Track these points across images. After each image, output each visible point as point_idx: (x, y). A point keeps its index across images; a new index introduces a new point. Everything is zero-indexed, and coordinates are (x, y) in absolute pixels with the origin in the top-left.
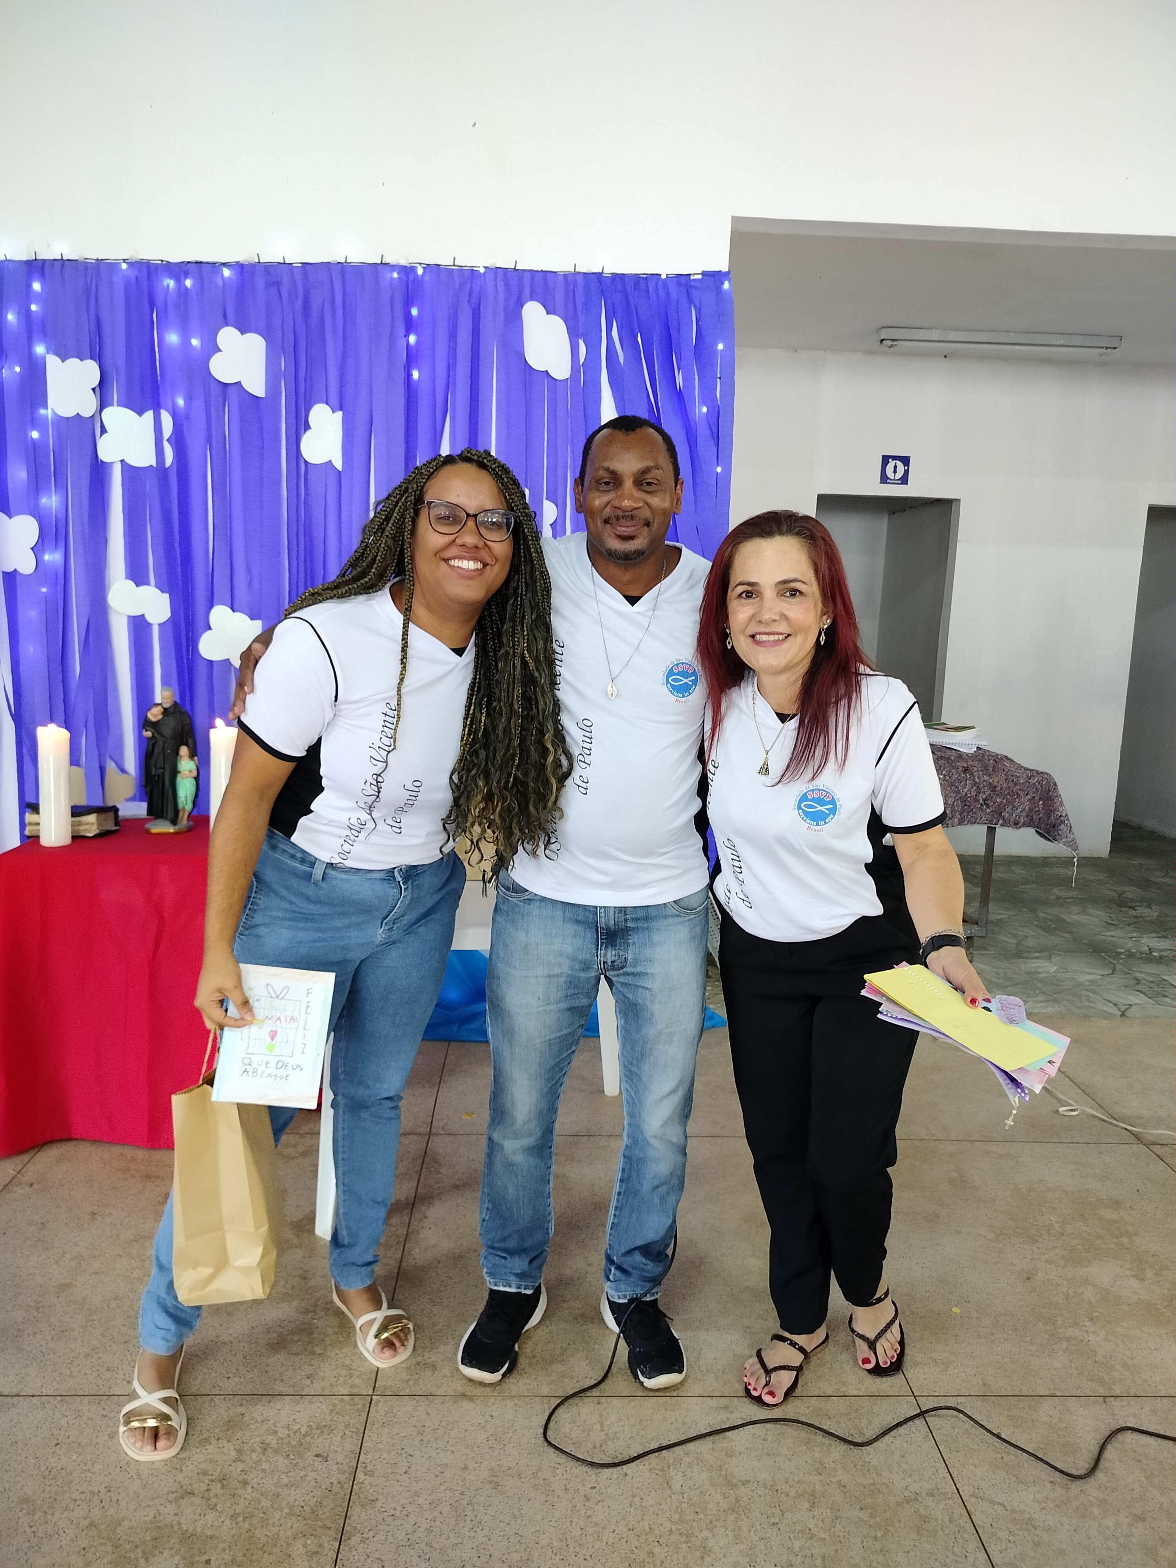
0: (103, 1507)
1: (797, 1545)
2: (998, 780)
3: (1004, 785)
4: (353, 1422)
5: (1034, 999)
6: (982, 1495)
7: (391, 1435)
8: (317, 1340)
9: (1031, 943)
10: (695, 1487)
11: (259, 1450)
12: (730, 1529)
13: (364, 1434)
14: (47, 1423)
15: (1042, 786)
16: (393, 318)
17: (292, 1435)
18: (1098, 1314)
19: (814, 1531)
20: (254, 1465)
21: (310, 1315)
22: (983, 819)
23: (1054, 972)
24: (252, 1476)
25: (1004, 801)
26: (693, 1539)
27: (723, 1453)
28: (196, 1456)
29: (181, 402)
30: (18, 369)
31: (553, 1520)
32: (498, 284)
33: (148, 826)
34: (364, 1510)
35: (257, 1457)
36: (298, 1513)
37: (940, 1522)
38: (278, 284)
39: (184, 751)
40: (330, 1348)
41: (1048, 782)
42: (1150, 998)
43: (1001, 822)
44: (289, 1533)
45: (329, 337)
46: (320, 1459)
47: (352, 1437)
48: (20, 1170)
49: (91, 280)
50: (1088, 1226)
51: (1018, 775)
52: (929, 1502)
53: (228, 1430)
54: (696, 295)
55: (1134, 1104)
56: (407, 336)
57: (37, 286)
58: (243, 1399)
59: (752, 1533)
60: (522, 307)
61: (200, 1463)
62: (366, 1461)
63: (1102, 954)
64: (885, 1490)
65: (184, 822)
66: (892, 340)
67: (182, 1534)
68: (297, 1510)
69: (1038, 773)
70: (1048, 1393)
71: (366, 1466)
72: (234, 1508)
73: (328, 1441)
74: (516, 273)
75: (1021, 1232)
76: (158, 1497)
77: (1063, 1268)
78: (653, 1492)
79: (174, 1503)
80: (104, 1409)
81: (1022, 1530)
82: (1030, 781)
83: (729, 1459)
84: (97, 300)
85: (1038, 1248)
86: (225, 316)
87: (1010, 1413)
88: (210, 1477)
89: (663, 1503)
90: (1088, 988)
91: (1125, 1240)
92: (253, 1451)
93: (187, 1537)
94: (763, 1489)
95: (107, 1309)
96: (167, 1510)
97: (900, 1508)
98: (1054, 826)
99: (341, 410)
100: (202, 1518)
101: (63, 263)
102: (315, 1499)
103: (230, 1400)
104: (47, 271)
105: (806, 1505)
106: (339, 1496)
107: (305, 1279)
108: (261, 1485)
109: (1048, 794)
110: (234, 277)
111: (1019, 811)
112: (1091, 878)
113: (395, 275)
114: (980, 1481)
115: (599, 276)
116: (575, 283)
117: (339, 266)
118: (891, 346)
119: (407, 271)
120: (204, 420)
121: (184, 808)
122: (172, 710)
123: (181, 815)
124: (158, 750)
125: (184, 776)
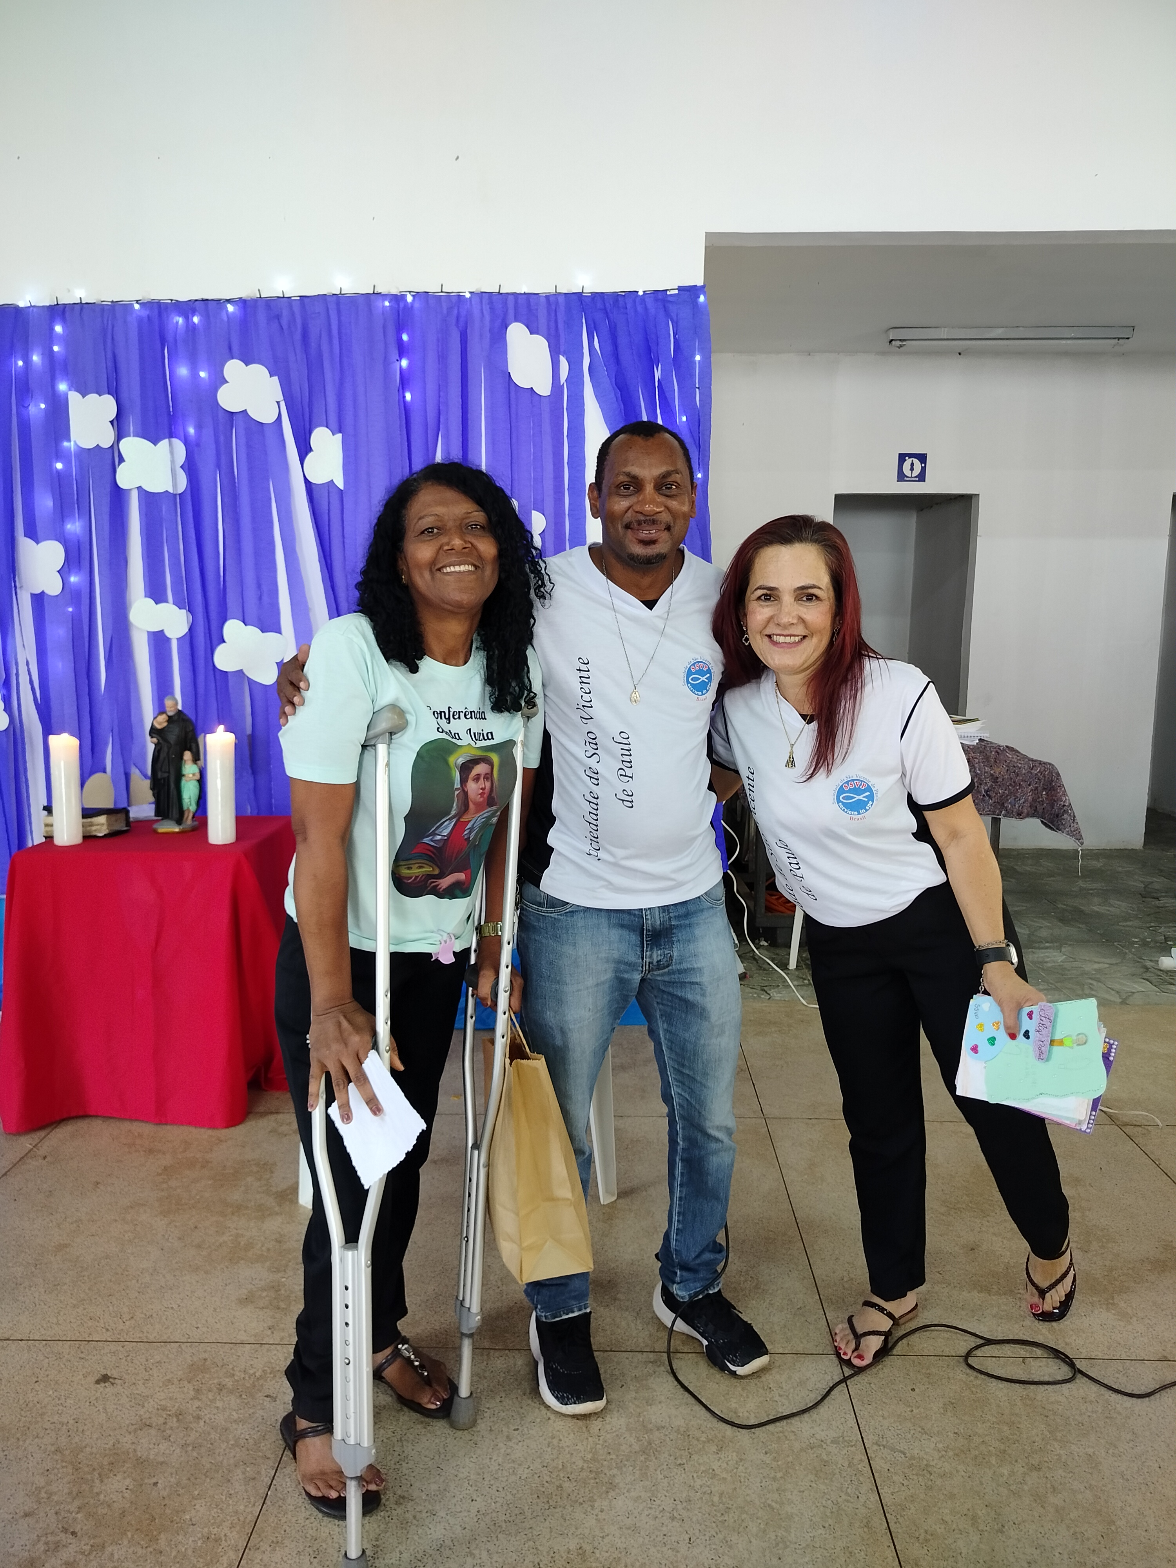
0: (69, 1436)
1: (699, 1482)
2: (999, 771)
3: (1006, 777)
6: (885, 1443)
8: (283, 1296)
9: (1043, 933)
11: (215, 1390)
12: (637, 1468)
14: (31, 1363)
15: (1044, 776)
16: (386, 343)
17: (247, 1378)
19: (717, 1472)
20: (209, 1403)
21: (280, 1274)
22: (986, 810)
23: (1061, 962)
24: (206, 1412)
25: (1007, 792)
26: (603, 1475)
28: (159, 1394)
29: (191, 431)
30: (43, 406)
31: (474, 1456)
32: (484, 306)
33: (155, 826)
35: (213, 1396)
36: (243, 1445)
37: (840, 1466)
38: (278, 317)
39: (187, 755)
40: (293, 1303)
41: (1051, 773)
42: (1155, 986)
43: (1003, 812)
44: (232, 1461)
45: (327, 364)
46: (269, 1399)
48: (36, 1145)
49: (108, 320)
51: (1020, 765)
52: (833, 1448)
53: (190, 1372)
54: (673, 309)
56: (399, 360)
57: (58, 329)
58: (208, 1346)
59: (658, 1472)
60: (507, 328)
61: (161, 1400)
63: (1115, 943)
64: (793, 1437)
65: (189, 822)
66: (900, 340)
67: (136, 1460)
68: (242, 1442)
69: (1040, 763)
72: (185, 1439)
74: (500, 296)
76: (120, 1428)
77: (1008, 1241)
78: (572, 1435)
79: (132, 1434)
80: (82, 1352)
81: (917, 1475)
82: (1032, 771)
84: (113, 338)
85: (988, 1222)
86: (230, 348)
87: (928, 1371)
88: (168, 1413)
89: (580, 1444)
90: (1093, 976)
92: (209, 1391)
93: (141, 1463)
94: (675, 1434)
95: (96, 1266)
96: (125, 1440)
98: (1057, 816)
99: (340, 432)
100: (156, 1447)
101: (82, 306)
102: (259, 1433)
103: (196, 1346)
104: (67, 314)
105: (714, 1448)
107: (280, 1242)
108: (213, 1420)
109: (1051, 784)
110: (237, 312)
111: (1022, 801)
112: (1120, 869)
113: (387, 304)
114: (886, 1431)
115: (579, 295)
116: (557, 303)
117: (335, 297)
118: (901, 346)
119: (398, 299)
120: (213, 447)
121: (188, 809)
122: (176, 718)
123: (186, 815)
124: (163, 755)
125: (188, 779)
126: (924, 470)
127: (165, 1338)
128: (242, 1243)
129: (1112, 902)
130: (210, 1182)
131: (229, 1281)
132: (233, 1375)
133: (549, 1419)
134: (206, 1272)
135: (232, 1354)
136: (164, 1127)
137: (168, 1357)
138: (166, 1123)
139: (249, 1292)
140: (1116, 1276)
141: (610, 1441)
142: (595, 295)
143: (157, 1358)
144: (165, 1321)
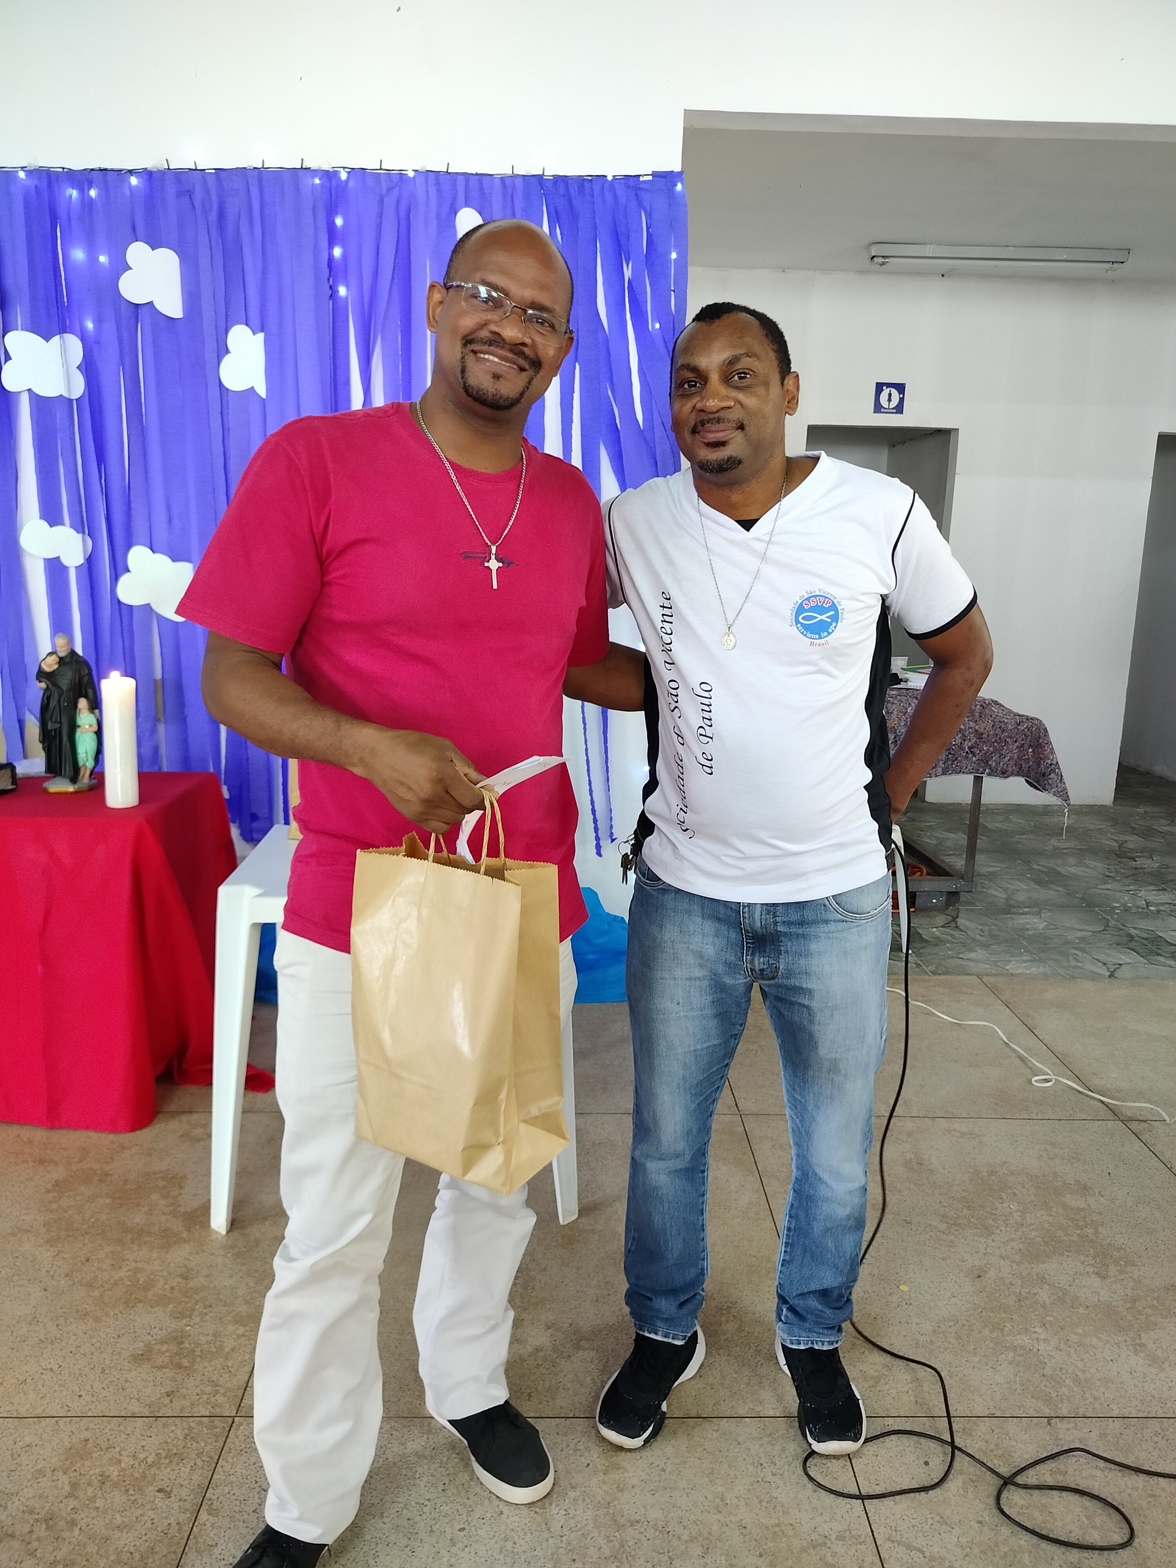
2: (985, 726)
3: (991, 733)
4: (207, 1449)
5: (1017, 959)
6: (898, 1538)
7: (246, 1464)
8: (186, 1351)
9: (1021, 897)
10: (576, 1529)
11: (96, 1483)
13: (217, 1463)
15: (1032, 733)
16: (316, 228)
18: (1051, 1319)
20: (88, 1502)
21: (184, 1321)
22: (969, 768)
23: (1042, 929)
24: (83, 1515)
25: (991, 749)
27: (614, 1486)
28: (26, 1490)
29: (90, 325)
32: (430, 188)
33: (45, 785)
34: (200, 1557)
35: (93, 1492)
36: (125, 1561)
38: (190, 193)
39: (83, 703)
40: (198, 1360)
41: (1038, 728)
42: (1142, 957)
43: (987, 771)
45: (247, 250)
46: (161, 1495)
47: (203, 1468)
50: (1051, 1215)
51: (1006, 721)
52: (838, 1547)
53: (67, 1460)
54: (646, 197)
55: (1115, 1076)
56: (331, 247)
58: (91, 1422)
60: (456, 215)
61: (28, 1499)
62: (213, 1497)
63: (1096, 909)
64: (791, 1533)
65: (85, 779)
66: (883, 257)
68: (125, 1557)
69: (1027, 718)
70: (986, 1413)
71: (212, 1504)
72: (55, 1554)
73: (176, 1472)
74: (448, 176)
75: (976, 1221)
77: (1017, 1265)
78: (529, 1535)
82: (1019, 727)
83: (620, 1494)
85: (993, 1241)
86: (134, 229)
88: (36, 1516)
89: (538, 1549)
90: (1077, 946)
91: (1090, 1231)
92: (89, 1485)
94: (653, 1531)
97: (805, 1555)
98: (1044, 775)
99: (262, 331)
102: (147, 1544)
103: (77, 1423)
105: (699, 1550)
106: (176, 1539)
108: (91, 1526)
109: (1038, 741)
110: (142, 186)
111: (1006, 759)
112: (1092, 827)
113: (317, 181)
114: (899, 1521)
115: (539, 178)
116: (514, 186)
117: (256, 172)
118: (883, 264)
119: (330, 175)
120: (116, 345)
121: (84, 765)
122: (68, 659)
123: (82, 773)
124: (53, 703)
125: (84, 731)
126: (902, 400)
127: (39, 1411)
128: (141, 1281)
129: (1087, 862)
130: (108, 1201)
131: (123, 1331)
132: (120, 1461)
133: (502, 1513)
134: (97, 1320)
135: (121, 1431)
136: (59, 1131)
137: (41, 1439)
138: (60, 1127)
139: (146, 1346)
140: (1140, 1308)
141: (575, 1543)
142: (557, 179)
143: (28, 1439)
144: (41, 1387)
